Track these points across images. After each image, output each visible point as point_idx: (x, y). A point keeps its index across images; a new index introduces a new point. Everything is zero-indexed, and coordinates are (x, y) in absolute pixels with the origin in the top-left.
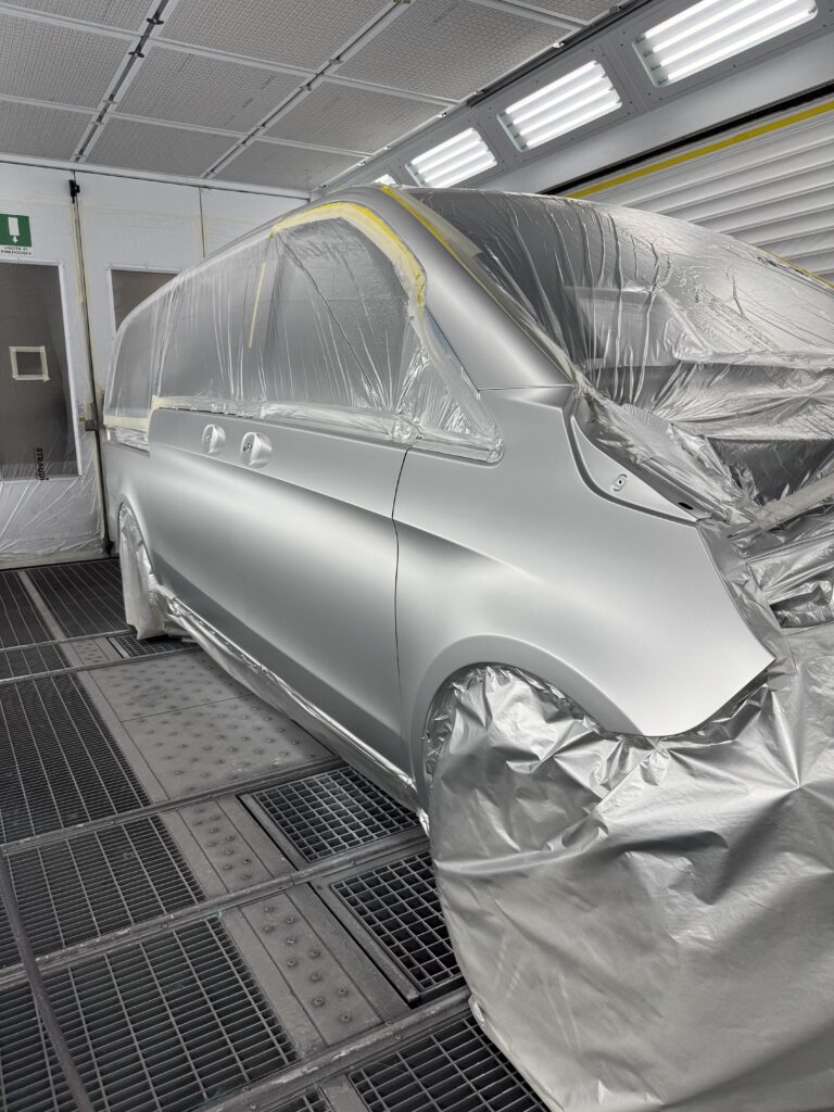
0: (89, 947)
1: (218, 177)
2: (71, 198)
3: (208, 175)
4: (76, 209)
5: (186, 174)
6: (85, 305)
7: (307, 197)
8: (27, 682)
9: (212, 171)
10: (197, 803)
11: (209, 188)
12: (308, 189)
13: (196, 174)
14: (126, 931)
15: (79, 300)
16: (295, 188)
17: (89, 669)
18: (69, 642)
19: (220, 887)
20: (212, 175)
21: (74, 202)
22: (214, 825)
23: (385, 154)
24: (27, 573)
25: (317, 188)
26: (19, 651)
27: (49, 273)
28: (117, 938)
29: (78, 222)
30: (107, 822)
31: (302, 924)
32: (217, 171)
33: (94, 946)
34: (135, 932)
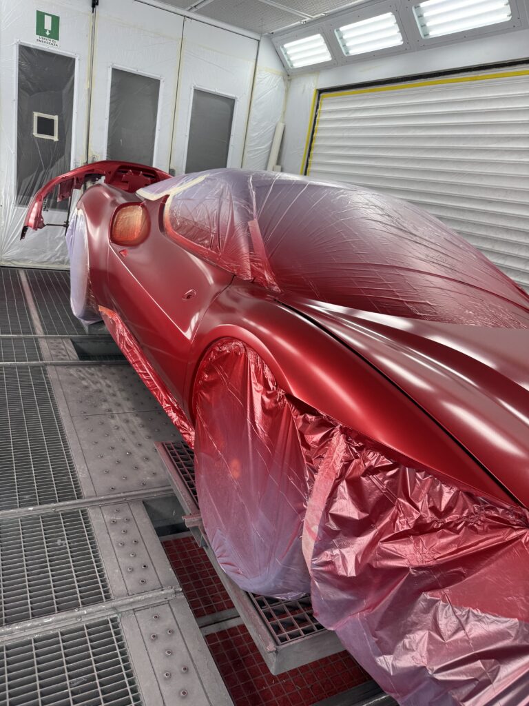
0: (20, 629)
1: (198, 12)
2: (92, 9)
3: (192, 8)
4: (94, 18)
5: (176, 5)
6: (90, 91)
7: (259, 39)
8: (12, 367)
9: (195, 6)
10: (116, 503)
11: (192, 19)
12: (261, 33)
13: (184, 8)
14: (51, 620)
15: (87, 86)
16: (250, 30)
17: (55, 365)
18: (46, 338)
19: (122, 588)
20: (194, 10)
21: (93, 12)
22: (125, 526)
23: (322, 18)
24: (25, 273)
25: (267, 34)
26: (10, 339)
27: (68, 63)
28: (43, 624)
29: (93, 28)
30: (49, 508)
31: (178, 637)
32: (198, 7)
33: (24, 629)
34: (57, 621)
